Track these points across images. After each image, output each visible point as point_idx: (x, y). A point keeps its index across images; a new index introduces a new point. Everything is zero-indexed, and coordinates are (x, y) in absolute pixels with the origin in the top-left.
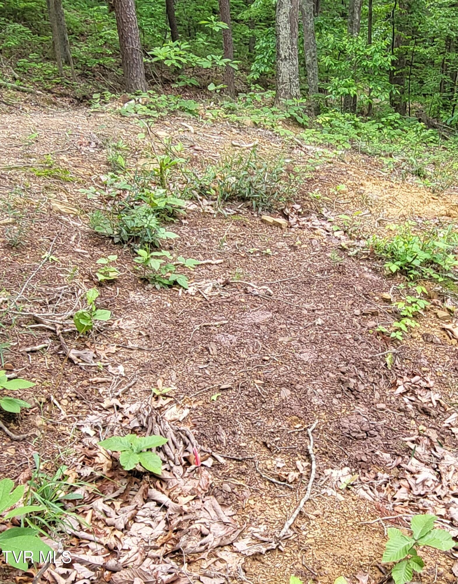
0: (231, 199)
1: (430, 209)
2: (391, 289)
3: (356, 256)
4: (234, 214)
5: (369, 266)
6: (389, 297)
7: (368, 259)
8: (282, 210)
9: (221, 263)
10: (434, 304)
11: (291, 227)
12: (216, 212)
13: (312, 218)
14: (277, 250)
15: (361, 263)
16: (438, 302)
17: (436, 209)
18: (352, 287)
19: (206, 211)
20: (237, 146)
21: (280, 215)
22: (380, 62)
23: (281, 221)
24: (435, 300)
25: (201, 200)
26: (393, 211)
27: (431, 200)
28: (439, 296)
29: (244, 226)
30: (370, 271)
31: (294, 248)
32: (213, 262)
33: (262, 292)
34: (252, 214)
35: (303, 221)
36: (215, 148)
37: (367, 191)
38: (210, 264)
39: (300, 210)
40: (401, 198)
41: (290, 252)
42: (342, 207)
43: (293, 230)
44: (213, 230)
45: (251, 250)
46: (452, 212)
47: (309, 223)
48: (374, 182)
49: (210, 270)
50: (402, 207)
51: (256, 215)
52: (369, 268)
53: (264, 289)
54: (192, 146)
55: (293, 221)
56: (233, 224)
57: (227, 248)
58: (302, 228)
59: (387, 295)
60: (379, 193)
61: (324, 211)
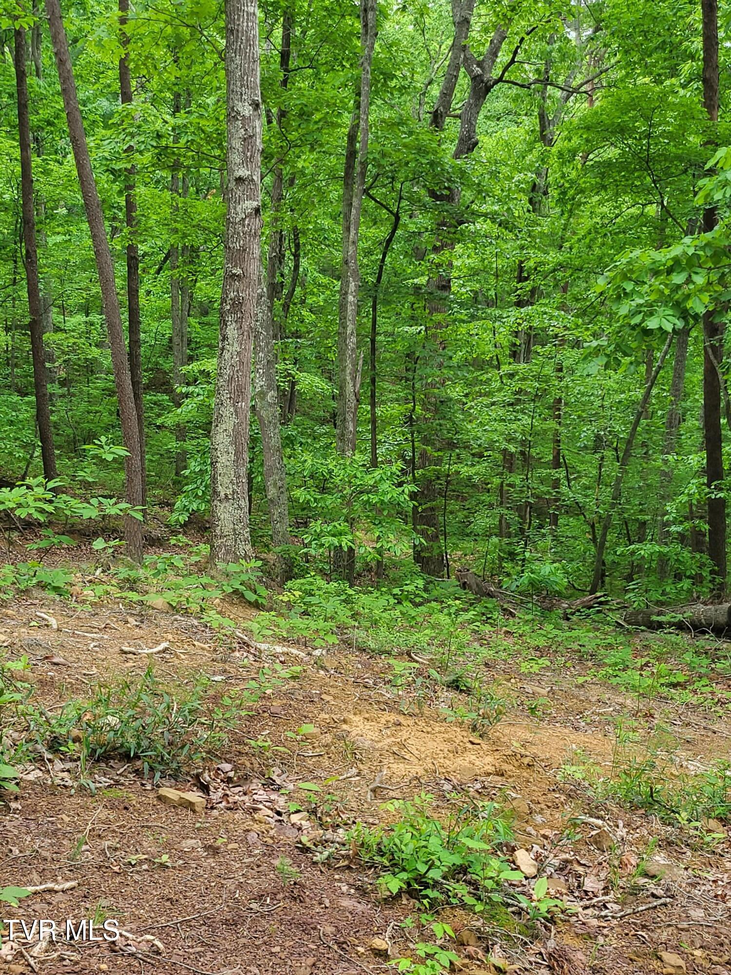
0: (105, 758)
1: (466, 764)
2: (389, 929)
3: (327, 864)
4: (109, 786)
5: (351, 881)
6: (384, 946)
7: (349, 867)
8: (197, 776)
9: (72, 889)
10: (469, 957)
11: (212, 808)
12: (75, 784)
13: (253, 786)
14: (182, 854)
15: (337, 877)
16: (477, 953)
17: (477, 763)
18: (315, 928)
19: (57, 781)
20: (130, 653)
21: (195, 785)
22: (389, 496)
23: (195, 796)
24: (471, 949)
25: (49, 760)
26: (399, 768)
27: (469, 746)
28: (479, 938)
29: (126, 808)
30: (352, 891)
31: (214, 851)
32: (57, 887)
33: (145, 947)
34: (143, 785)
35: (236, 795)
36: (89, 657)
37: (353, 734)
38: (51, 891)
39: (231, 774)
40: (414, 744)
41: (206, 858)
42: (310, 762)
43: (215, 813)
44: (67, 819)
45: (133, 858)
46: (505, 767)
47: (246, 798)
48: (367, 716)
49: (49, 904)
50: (416, 761)
51: (149, 787)
52: (351, 886)
53: (148, 941)
54: (47, 658)
55: (215, 796)
56: (105, 807)
57: (88, 856)
58: (233, 808)
59: (379, 943)
60: (375, 735)
61: (275, 773)
